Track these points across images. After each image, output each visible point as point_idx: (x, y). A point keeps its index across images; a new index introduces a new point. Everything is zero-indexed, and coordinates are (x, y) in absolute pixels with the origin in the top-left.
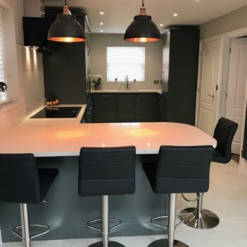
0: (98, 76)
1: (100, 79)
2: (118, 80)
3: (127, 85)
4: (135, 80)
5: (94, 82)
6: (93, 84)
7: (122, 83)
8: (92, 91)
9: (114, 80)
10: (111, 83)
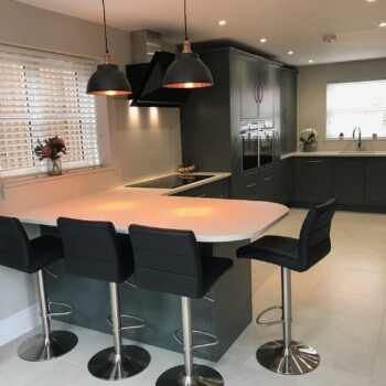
0: (310, 130)
1: (312, 135)
2: (345, 136)
3: (360, 143)
4: (375, 135)
5: (302, 139)
6: (299, 143)
7: (350, 141)
8: (299, 153)
9: (338, 136)
10: (333, 141)
